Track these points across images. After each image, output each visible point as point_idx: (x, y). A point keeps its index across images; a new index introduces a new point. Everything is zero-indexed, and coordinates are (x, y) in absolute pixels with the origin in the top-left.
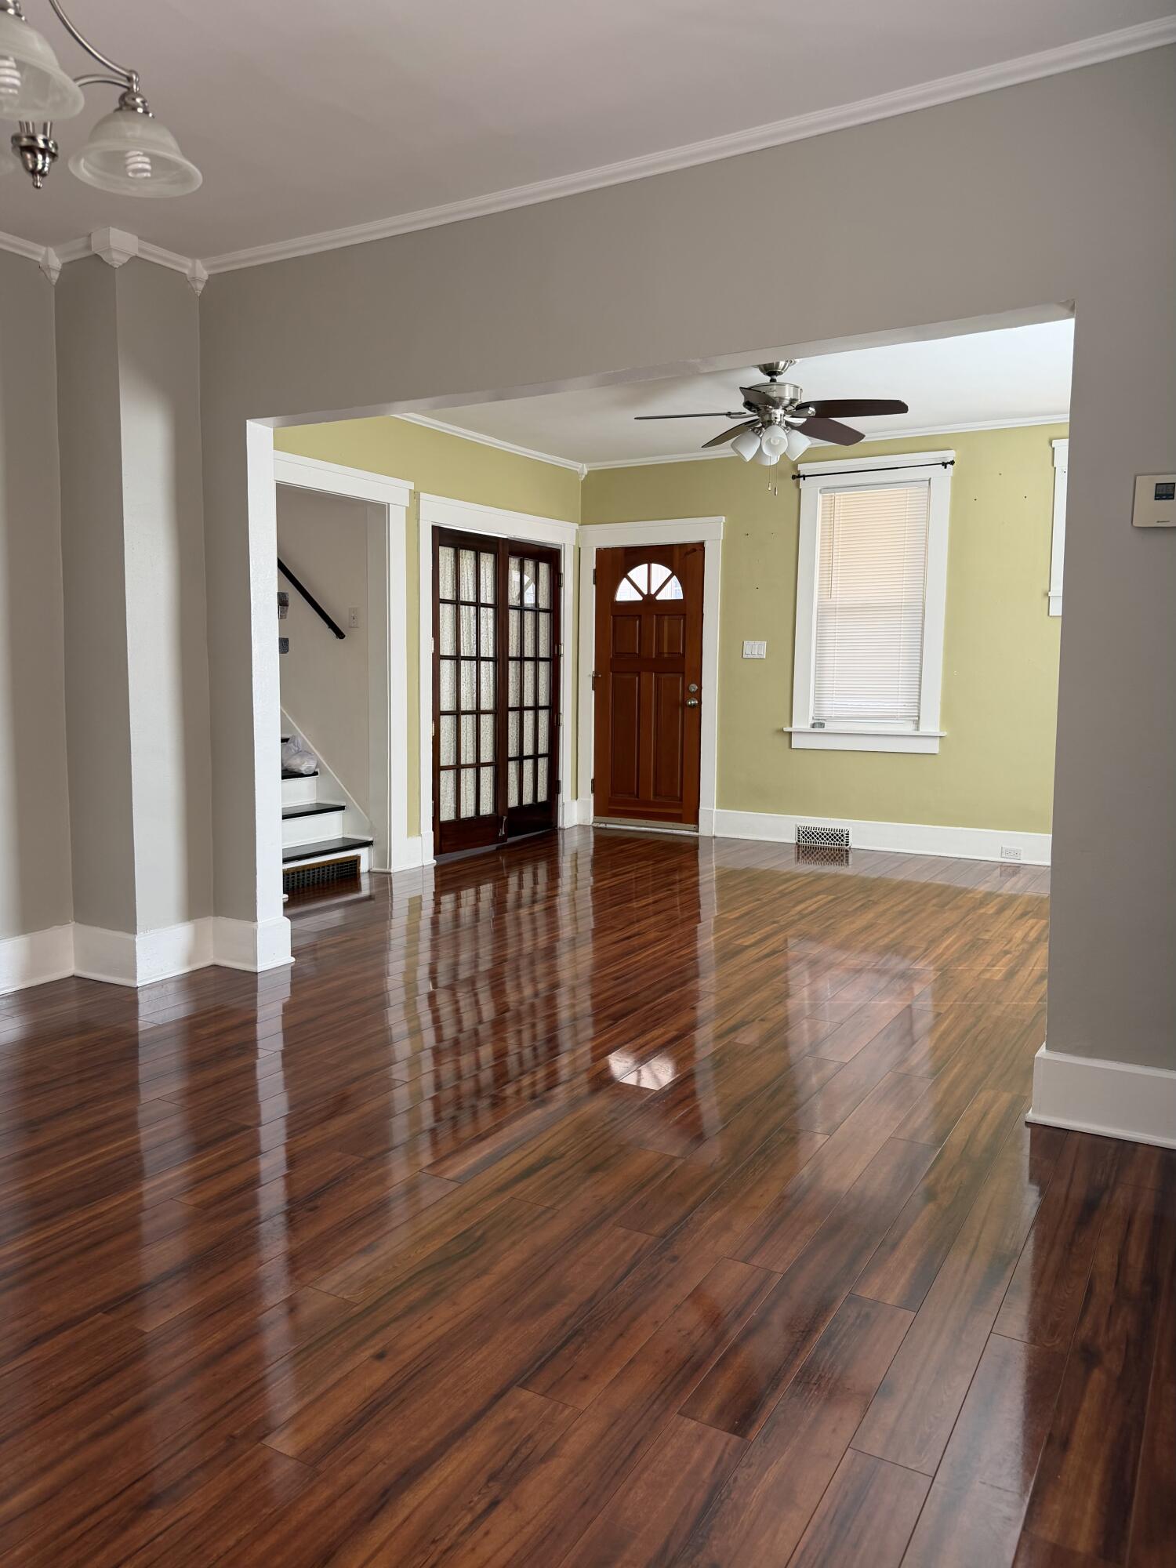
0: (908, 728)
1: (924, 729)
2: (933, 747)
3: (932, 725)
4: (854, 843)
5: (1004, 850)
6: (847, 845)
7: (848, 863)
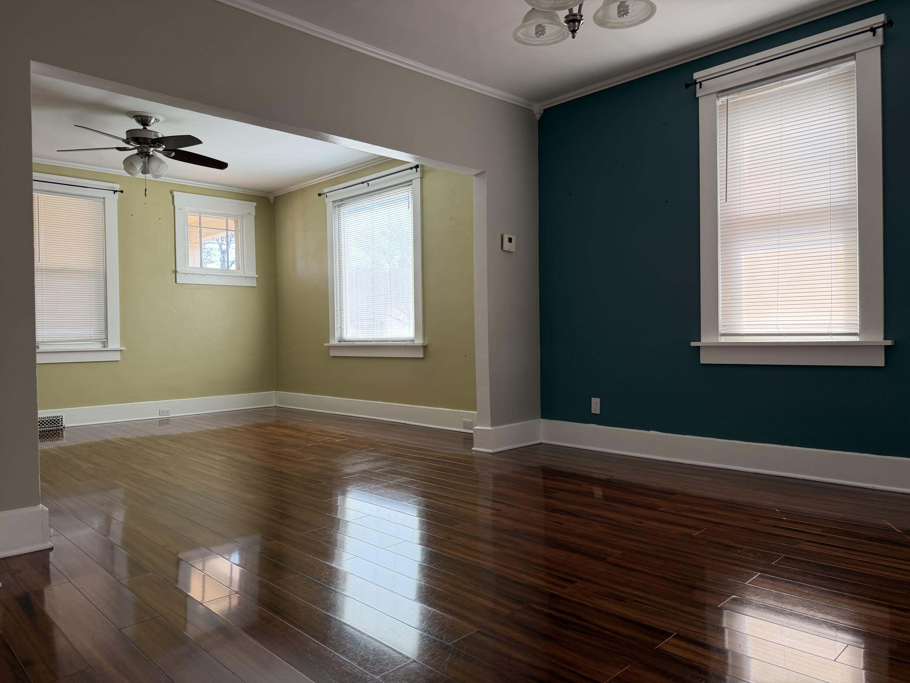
0: (98, 346)
1: (111, 346)
2: (117, 357)
3: (115, 344)
4: (66, 424)
5: (161, 411)
6: (62, 426)
7: (62, 437)
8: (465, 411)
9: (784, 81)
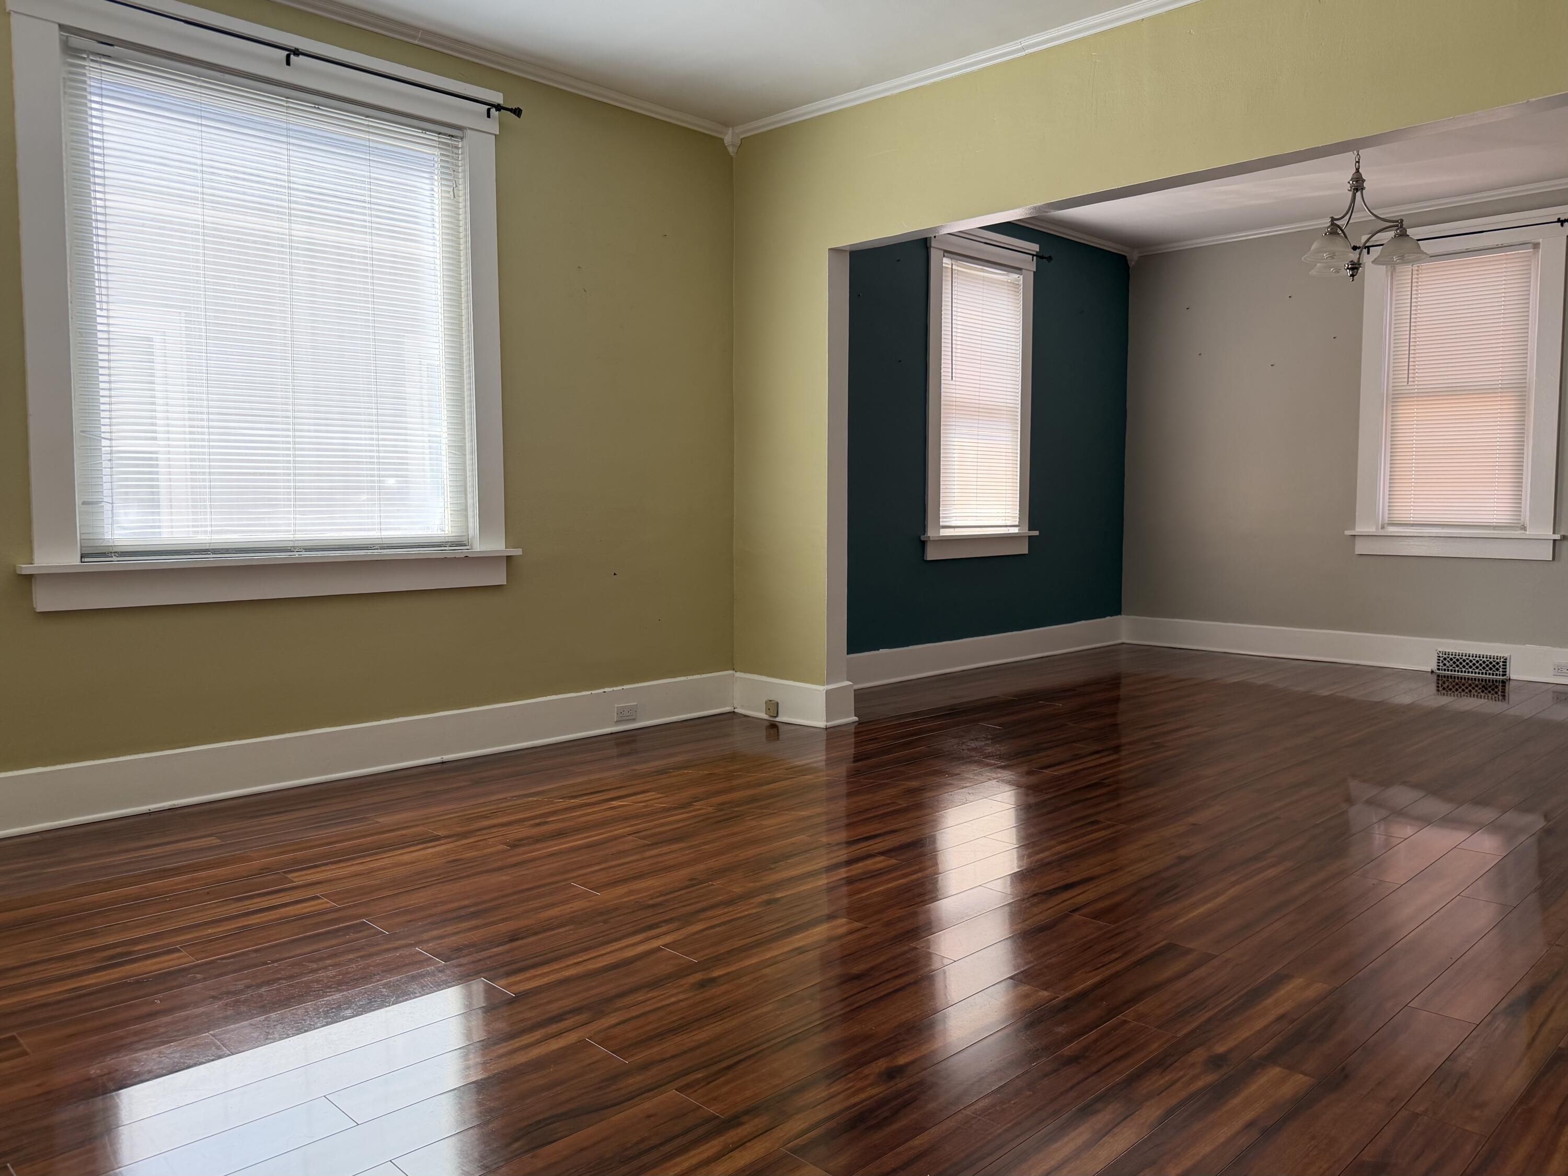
8: (620, 688)
9: (984, 268)
